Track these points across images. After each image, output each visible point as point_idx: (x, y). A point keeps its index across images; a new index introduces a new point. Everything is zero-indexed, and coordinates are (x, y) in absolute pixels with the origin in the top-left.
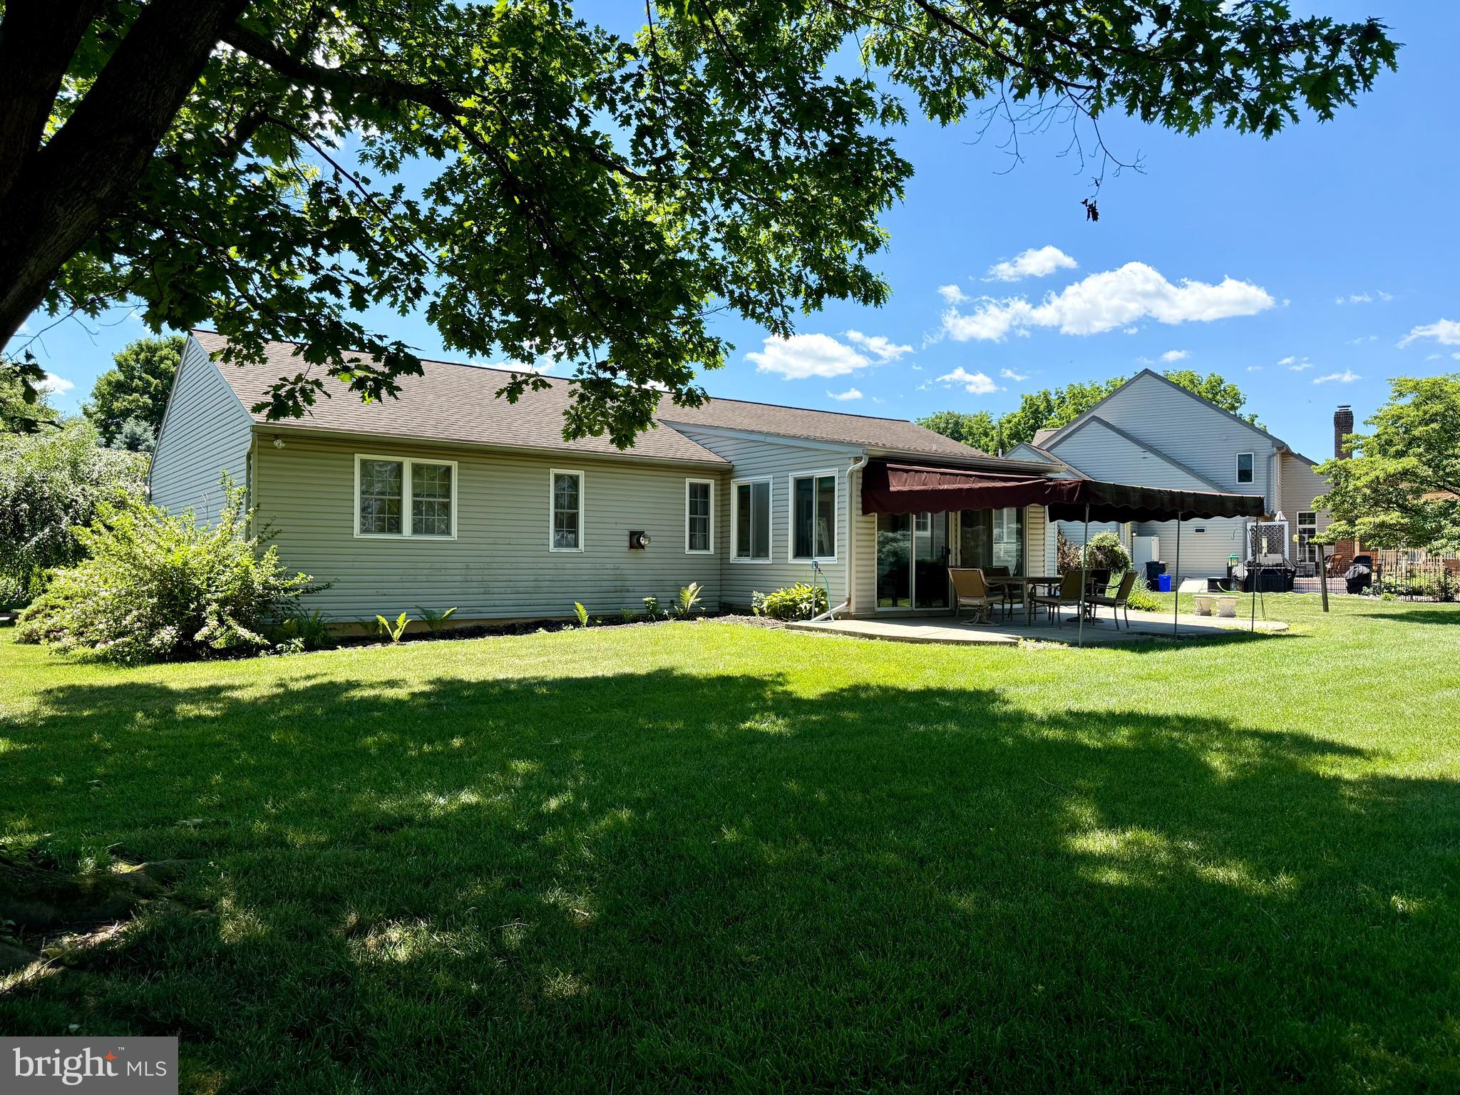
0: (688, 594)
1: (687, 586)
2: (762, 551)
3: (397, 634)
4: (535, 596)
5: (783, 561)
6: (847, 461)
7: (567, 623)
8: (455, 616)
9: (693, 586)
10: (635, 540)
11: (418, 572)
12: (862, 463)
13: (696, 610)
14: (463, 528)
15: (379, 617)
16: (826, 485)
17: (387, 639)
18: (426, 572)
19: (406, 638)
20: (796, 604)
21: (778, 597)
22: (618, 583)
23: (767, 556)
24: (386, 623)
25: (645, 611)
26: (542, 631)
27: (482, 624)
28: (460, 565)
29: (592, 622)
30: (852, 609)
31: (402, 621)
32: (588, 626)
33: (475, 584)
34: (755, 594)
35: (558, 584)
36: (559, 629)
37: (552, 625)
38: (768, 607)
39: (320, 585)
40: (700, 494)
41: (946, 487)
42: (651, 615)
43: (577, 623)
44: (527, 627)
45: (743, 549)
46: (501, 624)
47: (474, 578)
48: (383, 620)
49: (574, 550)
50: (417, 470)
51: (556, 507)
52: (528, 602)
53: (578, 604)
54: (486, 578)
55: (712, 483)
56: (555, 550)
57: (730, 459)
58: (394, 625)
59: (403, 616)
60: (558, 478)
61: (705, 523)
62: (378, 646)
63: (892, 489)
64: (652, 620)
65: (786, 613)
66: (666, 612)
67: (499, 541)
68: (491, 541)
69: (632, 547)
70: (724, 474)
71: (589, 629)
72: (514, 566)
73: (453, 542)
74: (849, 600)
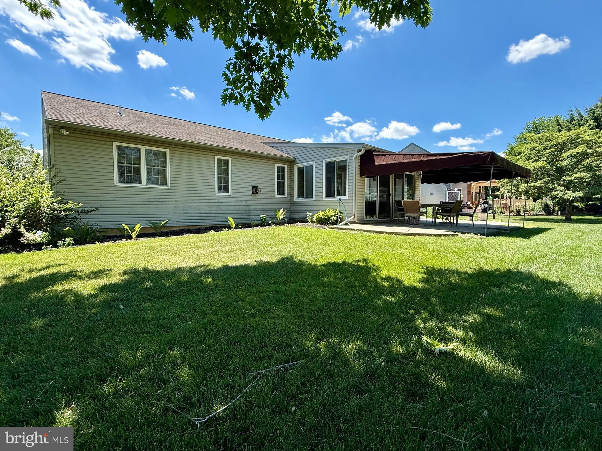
0: (280, 213)
1: (279, 211)
2: (310, 194)
3: (134, 234)
4: (210, 215)
5: (321, 199)
6: (353, 152)
7: (225, 228)
8: (167, 225)
9: (282, 210)
10: (255, 190)
11: (150, 203)
12: (362, 152)
13: (283, 221)
14: (173, 182)
15: (124, 225)
16: (342, 164)
17: (129, 237)
18: (155, 203)
19: (139, 236)
20: (329, 218)
21: (321, 214)
22: (247, 209)
23: (312, 197)
24: (128, 229)
25: (260, 222)
26: (212, 232)
27: (184, 228)
28: (173, 200)
29: (237, 227)
30: (356, 220)
31: (138, 228)
32: (235, 228)
33: (180, 209)
34: (308, 213)
35: (220, 209)
36: (221, 230)
37: (218, 228)
38: (316, 219)
39: (92, 209)
40: (281, 171)
41: (407, 161)
42: (263, 224)
43: (230, 228)
44: (206, 230)
45: (300, 195)
46: (194, 228)
47: (180, 206)
48: (126, 227)
49: (227, 194)
50: (148, 152)
51: (218, 174)
52: (206, 218)
53: (229, 218)
54: (185, 206)
55: (286, 166)
56: (218, 194)
57: (294, 156)
58: (133, 230)
59: (139, 225)
60: (219, 161)
61: (283, 183)
62: (123, 241)
63: (376, 164)
64: (264, 225)
65: (324, 221)
66: (270, 222)
67: (191, 189)
68: (188, 189)
69: (253, 193)
70: (292, 162)
71: (236, 230)
72: (199, 201)
73: (168, 189)
74: (355, 216)
